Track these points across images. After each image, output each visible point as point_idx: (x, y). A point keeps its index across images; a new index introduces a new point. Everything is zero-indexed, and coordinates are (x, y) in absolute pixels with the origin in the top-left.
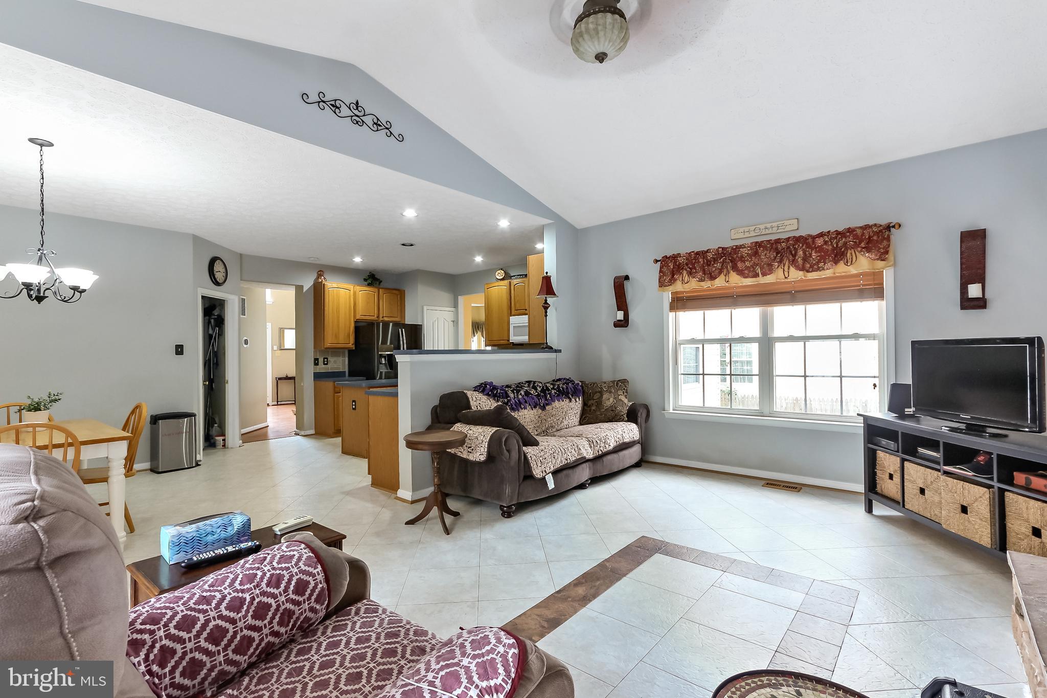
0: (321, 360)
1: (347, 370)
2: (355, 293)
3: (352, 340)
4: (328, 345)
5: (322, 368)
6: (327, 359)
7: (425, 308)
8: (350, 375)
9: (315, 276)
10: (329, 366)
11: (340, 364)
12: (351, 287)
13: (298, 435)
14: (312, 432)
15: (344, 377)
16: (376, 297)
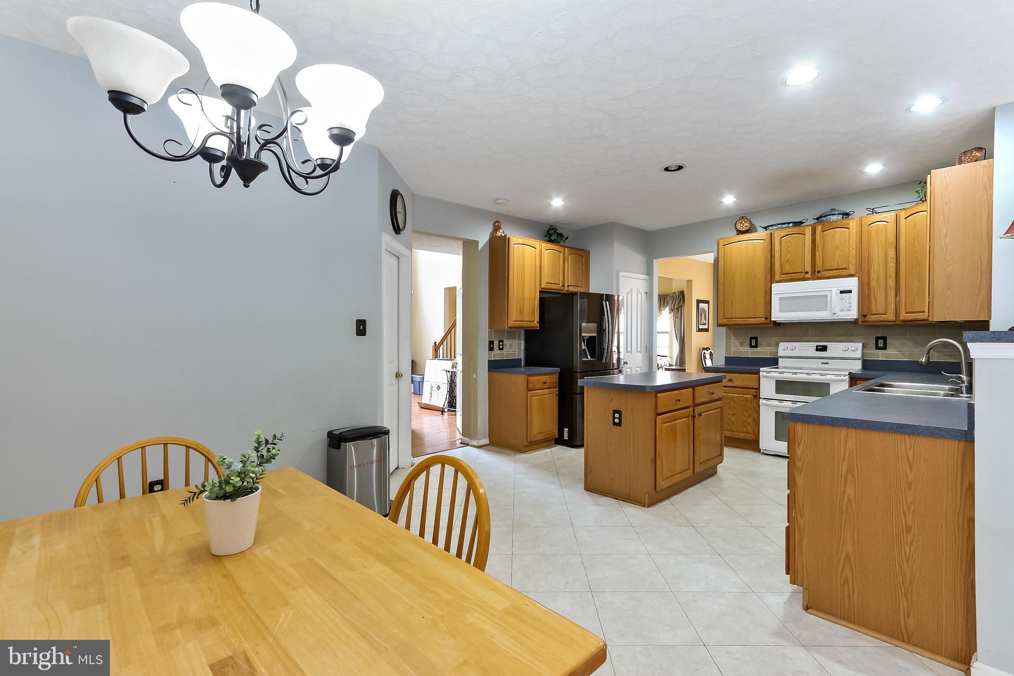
0: (496, 343)
1: (522, 357)
2: (540, 253)
3: (537, 317)
4: (511, 323)
5: (497, 355)
6: (502, 341)
7: (622, 274)
8: (526, 365)
9: (489, 229)
10: (504, 351)
11: (516, 349)
12: (537, 243)
13: (468, 445)
14: (486, 441)
15: (520, 366)
16: (562, 259)
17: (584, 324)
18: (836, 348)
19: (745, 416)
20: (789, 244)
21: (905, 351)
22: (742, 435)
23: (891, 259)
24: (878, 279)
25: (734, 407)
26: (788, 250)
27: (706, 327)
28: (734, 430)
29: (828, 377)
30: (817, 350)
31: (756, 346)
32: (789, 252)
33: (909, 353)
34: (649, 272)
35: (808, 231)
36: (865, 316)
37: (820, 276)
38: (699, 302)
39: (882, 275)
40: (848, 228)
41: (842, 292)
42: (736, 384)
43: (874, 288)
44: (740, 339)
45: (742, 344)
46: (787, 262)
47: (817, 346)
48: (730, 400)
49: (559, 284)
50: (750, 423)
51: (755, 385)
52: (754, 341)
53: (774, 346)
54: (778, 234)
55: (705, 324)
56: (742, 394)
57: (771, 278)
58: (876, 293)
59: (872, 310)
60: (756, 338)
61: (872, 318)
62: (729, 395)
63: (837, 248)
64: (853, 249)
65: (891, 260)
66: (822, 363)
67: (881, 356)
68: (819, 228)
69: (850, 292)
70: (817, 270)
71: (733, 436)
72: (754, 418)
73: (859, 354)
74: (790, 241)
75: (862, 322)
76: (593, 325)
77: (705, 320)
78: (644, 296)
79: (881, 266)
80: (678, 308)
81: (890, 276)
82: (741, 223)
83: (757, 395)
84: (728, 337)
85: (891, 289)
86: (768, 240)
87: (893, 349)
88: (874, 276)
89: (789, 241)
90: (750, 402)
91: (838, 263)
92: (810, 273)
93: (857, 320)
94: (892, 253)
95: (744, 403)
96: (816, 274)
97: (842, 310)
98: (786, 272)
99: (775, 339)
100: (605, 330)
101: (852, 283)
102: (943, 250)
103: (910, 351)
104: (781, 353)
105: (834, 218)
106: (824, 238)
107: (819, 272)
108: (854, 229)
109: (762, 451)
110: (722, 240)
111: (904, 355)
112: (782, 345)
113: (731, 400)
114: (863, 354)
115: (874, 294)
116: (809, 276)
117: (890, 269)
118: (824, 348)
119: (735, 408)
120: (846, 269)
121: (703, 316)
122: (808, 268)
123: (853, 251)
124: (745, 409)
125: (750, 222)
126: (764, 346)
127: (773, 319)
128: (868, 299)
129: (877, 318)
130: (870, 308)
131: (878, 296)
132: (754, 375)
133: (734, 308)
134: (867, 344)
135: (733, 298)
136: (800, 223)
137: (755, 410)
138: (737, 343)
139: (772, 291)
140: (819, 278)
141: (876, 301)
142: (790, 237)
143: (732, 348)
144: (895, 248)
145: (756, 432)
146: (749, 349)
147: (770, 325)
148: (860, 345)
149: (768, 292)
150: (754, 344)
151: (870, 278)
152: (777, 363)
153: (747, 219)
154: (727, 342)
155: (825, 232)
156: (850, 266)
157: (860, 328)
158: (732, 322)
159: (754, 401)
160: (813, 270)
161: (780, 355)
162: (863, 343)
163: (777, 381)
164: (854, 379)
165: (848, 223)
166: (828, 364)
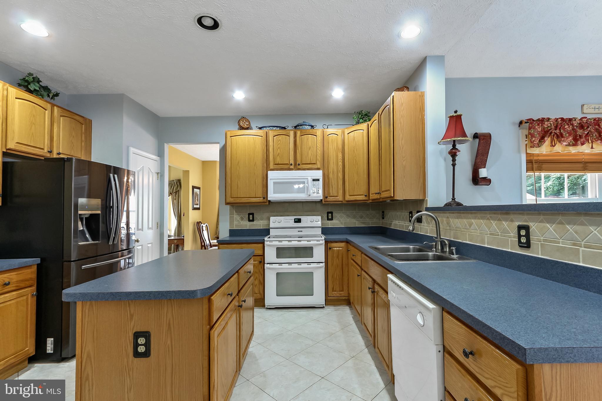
7: (132, 150)
16: (48, 118)
17: (82, 201)
18: (306, 220)
20: (279, 142)
21: (342, 221)
23: (340, 159)
24: (333, 172)
26: (278, 146)
27: (198, 206)
29: (312, 242)
30: (295, 222)
31: (253, 220)
32: (279, 148)
33: (344, 222)
34: (160, 154)
35: (292, 133)
36: (326, 197)
38: (194, 187)
39: (335, 170)
40: (316, 136)
41: (314, 180)
43: (331, 178)
44: (241, 215)
45: (242, 219)
46: (278, 155)
47: (295, 219)
49: (43, 149)
50: (256, 285)
51: (260, 253)
52: (251, 216)
53: (266, 220)
54: (271, 134)
55: (197, 204)
57: (268, 168)
59: (330, 194)
60: (253, 214)
61: (330, 199)
63: (310, 148)
64: (319, 150)
65: (340, 161)
66: (298, 231)
67: (329, 224)
68: (298, 132)
69: (318, 180)
70: (297, 163)
72: (259, 280)
73: (319, 224)
74: (280, 140)
75: (325, 202)
76: (97, 202)
77: (198, 201)
78: (155, 176)
79: (335, 164)
80: (176, 193)
81: (340, 171)
82: (243, 121)
83: (262, 260)
84: (231, 214)
85: (340, 180)
86: (265, 137)
87: (336, 220)
88: (331, 170)
90: (256, 268)
91: (310, 159)
92: (293, 165)
93: (322, 200)
94: (340, 155)
96: (297, 166)
97: (314, 194)
98: (277, 163)
99: (266, 215)
100: (112, 207)
101: (319, 174)
102: (401, 149)
104: (272, 225)
105: (307, 127)
106: (302, 141)
107: (299, 165)
108: (319, 137)
109: (266, 307)
110: (229, 132)
111: (342, 223)
114: (322, 224)
115: (331, 183)
116: (292, 167)
117: (340, 166)
118: (298, 221)
120: (315, 164)
121: (197, 199)
122: (292, 162)
123: (319, 152)
125: (249, 122)
126: (258, 220)
127: (269, 199)
128: (328, 185)
129: (333, 199)
130: (329, 193)
131: (333, 184)
132: (260, 245)
133: (239, 189)
134: (323, 217)
135: (238, 181)
136: (284, 128)
137: (260, 273)
138: (239, 218)
139: (268, 176)
140: (299, 169)
141: (332, 187)
142: (279, 137)
143: (235, 222)
144: (342, 153)
145: (262, 292)
146: (247, 223)
147: (266, 204)
148: (319, 218)
149: (265, 177)
150: (251, 219)
151: (329, 171)
152: (269, 234)
153: (247, 119)
154: (230, 217)
155: (302, 137)
156: (318, 162)
157: (319, 206)
158: (238, 201)
159: (260, 266)
160: (295, 163)
161: (271, 227)
162: (321, 217)
163: (277, 248)
164: (327, 242)
165: (315, 133)
166: (302, 231)
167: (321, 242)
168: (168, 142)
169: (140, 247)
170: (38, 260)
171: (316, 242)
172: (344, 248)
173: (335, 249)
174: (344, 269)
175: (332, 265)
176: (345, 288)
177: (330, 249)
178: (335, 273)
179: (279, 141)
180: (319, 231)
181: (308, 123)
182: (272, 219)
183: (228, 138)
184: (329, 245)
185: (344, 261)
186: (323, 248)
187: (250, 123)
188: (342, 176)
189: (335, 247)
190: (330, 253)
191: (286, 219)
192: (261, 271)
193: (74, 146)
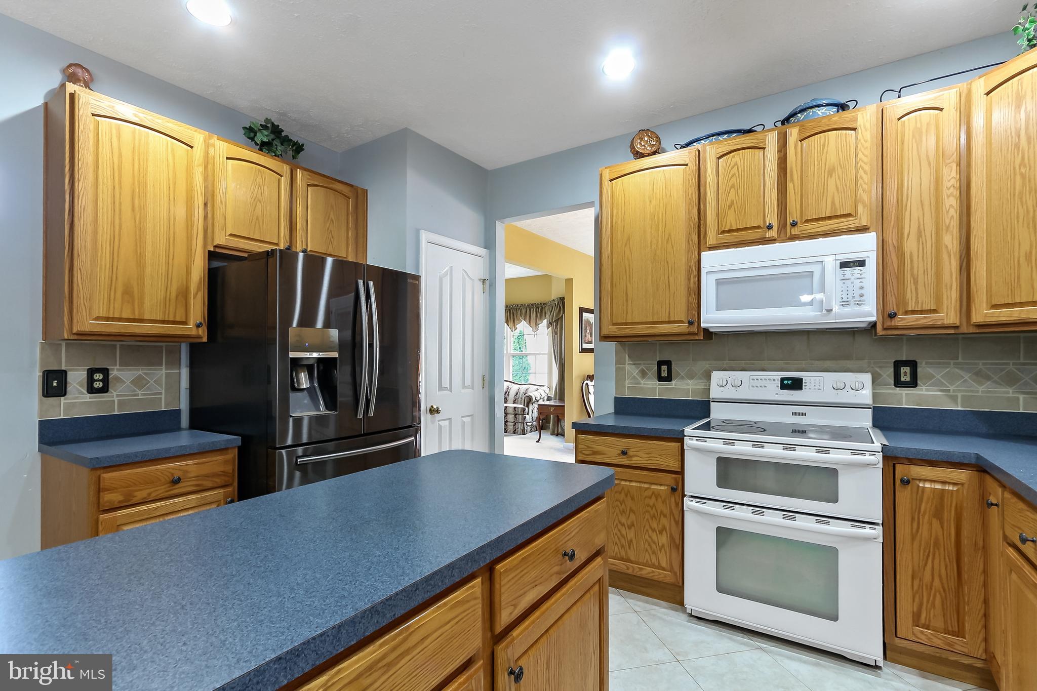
0: (77, 378)
1: (184, 405)
2: (207, 162)
3: (197, 310)
4: (96, 324)
5: (82, 405)
6: (105, 372)
7: (425, 236)
8: (193, 426)
10: (114, 395)
12: (198, 137)
15: (178, 428)
16: (285, 190)
18: (819, 384)
19: (654, 530)
20: (735, 169)
21: (954, 391)
22: (647, 572)
23: (949, 189)
24: (920, 234)
25: (631, 510)
26: (731, 183)
27: (591, 346)
28: (633, 558)
29: (833, 455)
30: (784, 387)
31: (669, 379)
32: (733, 186)
33: (963, 394)
34: (489, 243)
35: (772, 140)
36: (892, 316)
37: (797, 233)
38: (582, 310)
39: (929, 227)
40: (854, 129)
41: (844, 265)
42: (636, 461)
43: (911, 253)
44: (640, 364)
45: (643, 374)
46: (730, 207)
47: (782, 380)
48: (623, 495)
49: (276, 244)
50: (663, 546)
51: (674, 465)
52: (664, 368)
53: (700, 379)
54: (710, 150)
55: (590, 342)
56: (647, 483)
57: (701, 244)
58: (915, 266)
59: (905, 303)
60: (668, 363)
61: (903, 320)
62: (623, 483)
63: (831, 172)
64: (865, 172)
65: (949, 192)
67: (905, 399)
68: (793, 133)
69: (862, 263)
70: (790, 220)
71: (630, 572)
72: (672, 536)
73: (866, 395)
74: (736, 164)
75: (885, 329)
77: (591, 336)
78: (478, 285)
79: (927, 208)
80: (557, 321)
81: (948, 227)
82: (642, 140)
83: (677, 485)
84: (620, 361)
85: (950, 256)
86: (693, 164)
87: (929, 386)
88: (910, 228)
89: (732, 164)
90: (664, 502)
91: (833, 203)
92: (775, 227)
93: (874, 325)
94: (950, 175)
95: (652, 501)
96: (788, 229)
97: (844, 304)
98: (727, 229)
99: (703, 365)
101: (864, 245)
103: (966, 391)
104: (715, 393)
105: (820, 112)
106: (803, 154)
107: (794, 224)
108: (866, 131)
109: (689, 611)
110: (609, 170)
111: (954, 399)
112: (717, 377)
113: (626, 496)
114: (875, 396)
115: (912, 268)
116: (773, 234)
117: (948, 212)
118: (796, 384)
119: (634, 513)
120: (849, 215)
121: (588, 331)
122: (773, 218)
123: (865, 176)
124: (654, 516)
125: (657, 137)
126: (682, 378)
127: (703, 325)
128: (897, 278)
129: (917, 320)
130: (902, 301)
131: (921, 272)
132: (673, 444)
133: (630, 302)
134: (880, 375)
135: (628, 283)
136: (750, 131)
137: (674, 519)
138: (635, 372)
139: (702, 266)
140: (793, 238)
141: (916, 282)
142: (734, 157)
143: (627, 382)
144: (959, 164)
145: (677, 568)
146: (656, 384)
147: (697, 338)
148: (867, 378)
149: (694, 269)
150: (664, 374)
151: (902, 234)
152: (709, 416)
153: (653, 132)
154: (617, 369)
155: (805, 143)
156: (860, 209)
157: (863, 343)
158: (628, 331)
159: (673, 500)
160: (782, 222)
161: (714, 397)
162: (872, 374)
163: (720, 459)
164: (890, 459)
165: (850, 121)
166: (805, 414)
167: (868, 458)
168: (502, 218)
169: (447, 422)
170: (237, 440)
171: (847, 457)
172: (966, 486)
173: (928, 485)
174: (966, 559)
175: (913, 538)
176: (972, 624)
177: (906, 482)
178: (926, 565)
179: (732, 168)
180: (865, 420)
181: (825, 99)
182: (717, 376)
183: (606, 183)
184: (901, 470)
185: (965, 533)
186: (875, 480)
187: (659, 140)
188: (956, 243)
189: (925, 480)
190: (904, 496)
191: (755, 377)
192: (677, 513)
193: (333, 237)
